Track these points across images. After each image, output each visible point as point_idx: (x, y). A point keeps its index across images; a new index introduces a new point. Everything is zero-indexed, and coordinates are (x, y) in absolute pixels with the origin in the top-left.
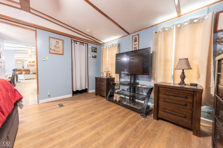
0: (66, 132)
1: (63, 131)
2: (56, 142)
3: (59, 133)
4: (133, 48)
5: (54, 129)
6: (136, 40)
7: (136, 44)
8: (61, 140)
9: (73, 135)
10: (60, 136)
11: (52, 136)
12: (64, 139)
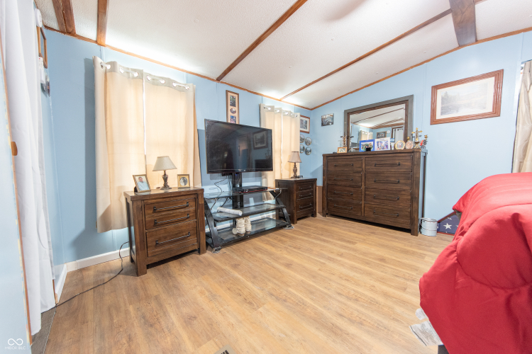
0: (358, 285)
1: (360, 290)
2: (385, 288)
3: (367, 293)
4: (229, 118)
5: (363, 306)
6: (235, 102)
7: (234, 110)
8: (377, 284)
9: (358, 275)
10: (372, 289)
11: (381, 300)
12: (372, 282)
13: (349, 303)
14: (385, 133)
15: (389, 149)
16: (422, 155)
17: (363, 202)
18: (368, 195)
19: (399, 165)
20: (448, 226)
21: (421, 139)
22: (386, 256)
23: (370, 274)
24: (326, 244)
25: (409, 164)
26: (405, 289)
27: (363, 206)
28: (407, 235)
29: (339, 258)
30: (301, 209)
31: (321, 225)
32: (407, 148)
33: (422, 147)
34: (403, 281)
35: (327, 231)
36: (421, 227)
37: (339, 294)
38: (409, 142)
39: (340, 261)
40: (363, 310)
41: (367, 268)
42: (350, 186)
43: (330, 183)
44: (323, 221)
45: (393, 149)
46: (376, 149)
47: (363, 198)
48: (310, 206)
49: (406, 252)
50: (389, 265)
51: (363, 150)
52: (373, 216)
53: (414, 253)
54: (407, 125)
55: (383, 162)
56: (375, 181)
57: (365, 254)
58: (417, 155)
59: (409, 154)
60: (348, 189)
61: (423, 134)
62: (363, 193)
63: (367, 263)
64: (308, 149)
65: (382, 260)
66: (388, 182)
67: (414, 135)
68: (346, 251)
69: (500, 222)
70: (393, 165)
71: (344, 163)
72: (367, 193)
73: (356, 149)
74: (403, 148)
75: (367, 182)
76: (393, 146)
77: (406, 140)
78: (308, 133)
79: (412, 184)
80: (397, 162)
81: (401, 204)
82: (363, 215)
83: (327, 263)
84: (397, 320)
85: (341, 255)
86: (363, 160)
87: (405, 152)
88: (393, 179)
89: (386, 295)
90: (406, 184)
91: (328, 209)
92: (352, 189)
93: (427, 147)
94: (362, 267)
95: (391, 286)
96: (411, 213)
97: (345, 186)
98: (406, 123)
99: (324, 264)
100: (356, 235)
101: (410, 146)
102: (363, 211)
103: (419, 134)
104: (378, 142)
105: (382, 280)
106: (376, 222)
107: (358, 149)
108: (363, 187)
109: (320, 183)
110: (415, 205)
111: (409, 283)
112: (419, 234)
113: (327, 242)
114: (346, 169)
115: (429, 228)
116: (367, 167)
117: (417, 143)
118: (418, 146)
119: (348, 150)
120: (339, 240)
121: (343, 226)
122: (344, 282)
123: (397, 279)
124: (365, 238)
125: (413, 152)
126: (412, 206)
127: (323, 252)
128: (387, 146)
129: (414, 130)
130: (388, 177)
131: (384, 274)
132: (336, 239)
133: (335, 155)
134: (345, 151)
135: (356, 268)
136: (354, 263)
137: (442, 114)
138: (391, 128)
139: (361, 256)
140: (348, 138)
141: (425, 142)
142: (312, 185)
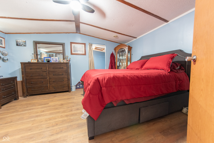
1: (57, 120)
2: (66, 114)
5: (60, 125)
9: (54, 115)
10: (62, 117)
11: (66, 118)
12: (61, 114)
13: (54, 128)
14: (53, 55)
15: (58, 62)
16: (70, 64)
17: (49, 85)
18: (51, 81)
19: (63, 68)
20: (78, 86)
21: (69, 59)
22: (63, 103)
23: (59, 112)
24: (32, 111)
25: (66, 67)
26: (72, 110)
27: (49, 86)
28: (68, 93)
29: (42, 113)
30: (4, 98)
31: (25, 103)
32: (65, 62)
33: (69, 62)
34: (70, 108)
35: (30, 104)
36: (71, 89)
37: (48, 128)
38: (65, 60)
39: (43, 114)
40: (61, 126)
41: (57, 111)
42: (41, 79)
43: (28, 78)
44: (25, 100)
45: (59, 62)
46: (52, 61)
47: (49, 83)
48: (13, 94)
49: (69, 99)
50: (65, 106)
51: (45, 61)
52: (54, 90)
53: (71, 98)
54: (63, 53)
55: (56, 67)
56: (53, 75)
57: (54, 106)
58: (68, 65)
59: (66, 64)
60: (40, 80)
61: (69, 57)
62: (48, 81)
63: (57, 109)
64: (5, 58)
65: (62, 105)
66: (59, 75)
67: (66, 57)
68: (45, 109)
69: (96, 80)
70: (60, 68)
71: (36, 67)
72: (50, 80)
73: (42, 61)
74: (63, 62)
75: (50, 76)
76: (59, 61)
77: (64, 59)
78: (4, 48)
79: (68, 75)
80: (62, 67)
81: (65, 82)
82: (49, 90)
83: (36, 119)
84: (73, 121)
85: (43, 111)
86: (47, 66)
87: (64, 63)
88: (61, 74)
89: (67, 116)
90: (66, 75)
91: (27, 93)
92: (42, 80)
93: (71, 62)
94: (55, 111)
95: (67, 112)
96: (68, 85)
97: (38, 79)
98: (63, 52)
99: (35, 120)
100: (47, 100)
101: (65, 61)
102: (49, 88)
103: (68, 57)
104: (53, 59)
105: (64, 112)
106: (55, 92)
107: (43, 61)
108: (48, 78)
109: (19, 79)
110: (69, 82)
111: (72, 108)
112: (71, 92)
113: (32, 109)
114: (38, 70)
115: (73, 88)
116: (49, 69)
117: (67, 60)
118: (68, 61)
119: (38, 61)
120: (39, 105)
121: (39, 98)
122: (48, 122)
123: (69, 108)
124: (52, 100)
125: (67, 63)
126: (68, 82)
127: (32, 115)
128: (57, 61)
129: (66, 56)
130: (58, 73)
131: (64, 109)
132: (38, 106)
133: (29, 63)
134: (36, 61)
135: (52, 113)
136: (50, 112)
137: (74, 52)
138: (55, 53)
139: (53, 107)
140: (36, 55)
141: (70, 60)
142: (14, 81)
